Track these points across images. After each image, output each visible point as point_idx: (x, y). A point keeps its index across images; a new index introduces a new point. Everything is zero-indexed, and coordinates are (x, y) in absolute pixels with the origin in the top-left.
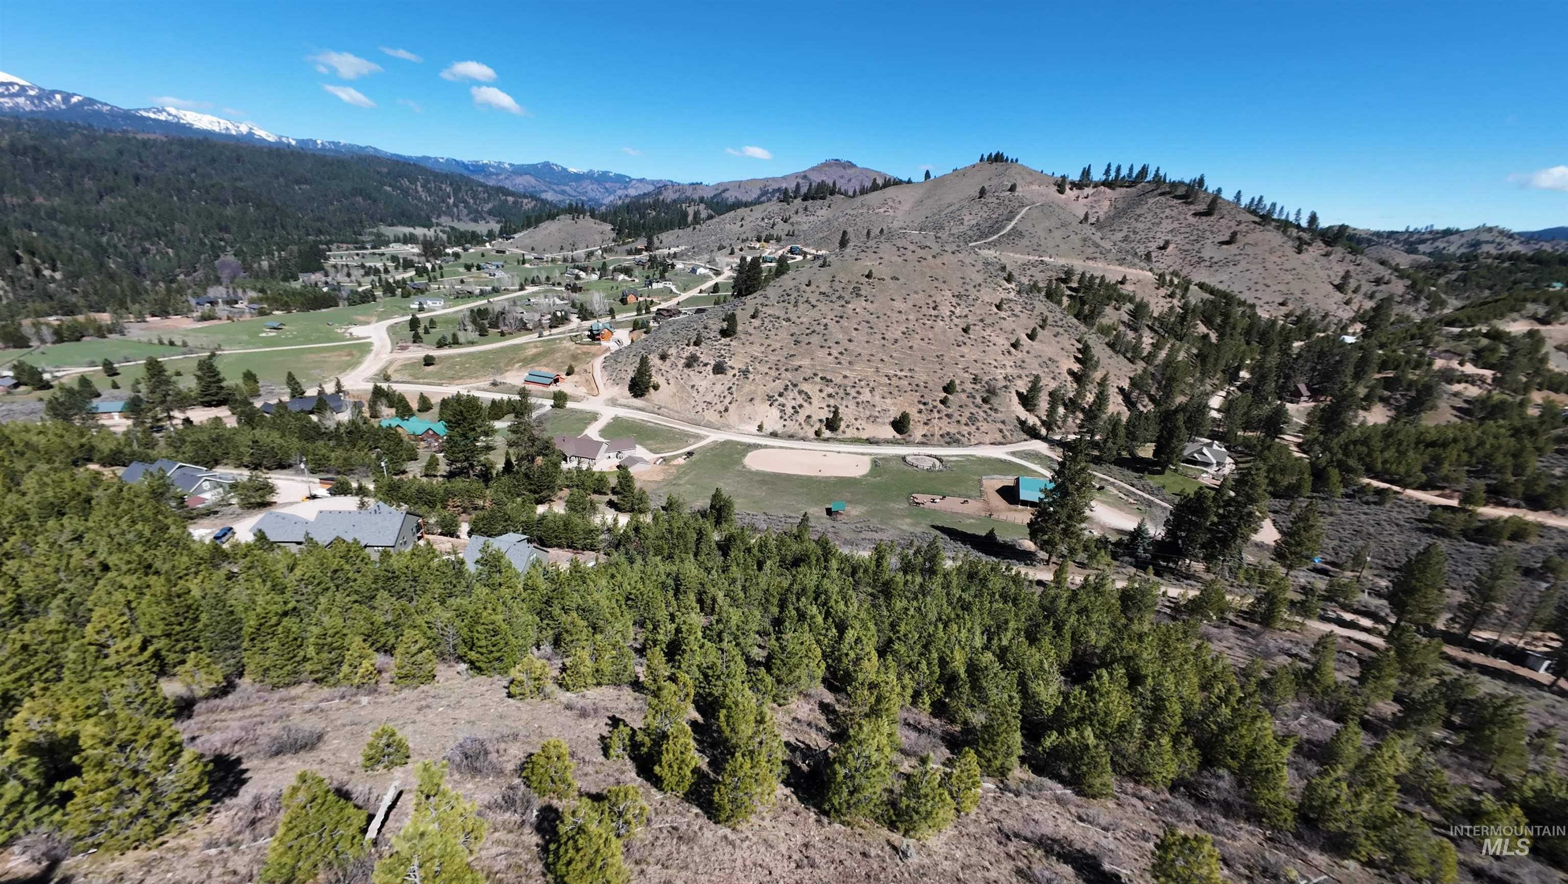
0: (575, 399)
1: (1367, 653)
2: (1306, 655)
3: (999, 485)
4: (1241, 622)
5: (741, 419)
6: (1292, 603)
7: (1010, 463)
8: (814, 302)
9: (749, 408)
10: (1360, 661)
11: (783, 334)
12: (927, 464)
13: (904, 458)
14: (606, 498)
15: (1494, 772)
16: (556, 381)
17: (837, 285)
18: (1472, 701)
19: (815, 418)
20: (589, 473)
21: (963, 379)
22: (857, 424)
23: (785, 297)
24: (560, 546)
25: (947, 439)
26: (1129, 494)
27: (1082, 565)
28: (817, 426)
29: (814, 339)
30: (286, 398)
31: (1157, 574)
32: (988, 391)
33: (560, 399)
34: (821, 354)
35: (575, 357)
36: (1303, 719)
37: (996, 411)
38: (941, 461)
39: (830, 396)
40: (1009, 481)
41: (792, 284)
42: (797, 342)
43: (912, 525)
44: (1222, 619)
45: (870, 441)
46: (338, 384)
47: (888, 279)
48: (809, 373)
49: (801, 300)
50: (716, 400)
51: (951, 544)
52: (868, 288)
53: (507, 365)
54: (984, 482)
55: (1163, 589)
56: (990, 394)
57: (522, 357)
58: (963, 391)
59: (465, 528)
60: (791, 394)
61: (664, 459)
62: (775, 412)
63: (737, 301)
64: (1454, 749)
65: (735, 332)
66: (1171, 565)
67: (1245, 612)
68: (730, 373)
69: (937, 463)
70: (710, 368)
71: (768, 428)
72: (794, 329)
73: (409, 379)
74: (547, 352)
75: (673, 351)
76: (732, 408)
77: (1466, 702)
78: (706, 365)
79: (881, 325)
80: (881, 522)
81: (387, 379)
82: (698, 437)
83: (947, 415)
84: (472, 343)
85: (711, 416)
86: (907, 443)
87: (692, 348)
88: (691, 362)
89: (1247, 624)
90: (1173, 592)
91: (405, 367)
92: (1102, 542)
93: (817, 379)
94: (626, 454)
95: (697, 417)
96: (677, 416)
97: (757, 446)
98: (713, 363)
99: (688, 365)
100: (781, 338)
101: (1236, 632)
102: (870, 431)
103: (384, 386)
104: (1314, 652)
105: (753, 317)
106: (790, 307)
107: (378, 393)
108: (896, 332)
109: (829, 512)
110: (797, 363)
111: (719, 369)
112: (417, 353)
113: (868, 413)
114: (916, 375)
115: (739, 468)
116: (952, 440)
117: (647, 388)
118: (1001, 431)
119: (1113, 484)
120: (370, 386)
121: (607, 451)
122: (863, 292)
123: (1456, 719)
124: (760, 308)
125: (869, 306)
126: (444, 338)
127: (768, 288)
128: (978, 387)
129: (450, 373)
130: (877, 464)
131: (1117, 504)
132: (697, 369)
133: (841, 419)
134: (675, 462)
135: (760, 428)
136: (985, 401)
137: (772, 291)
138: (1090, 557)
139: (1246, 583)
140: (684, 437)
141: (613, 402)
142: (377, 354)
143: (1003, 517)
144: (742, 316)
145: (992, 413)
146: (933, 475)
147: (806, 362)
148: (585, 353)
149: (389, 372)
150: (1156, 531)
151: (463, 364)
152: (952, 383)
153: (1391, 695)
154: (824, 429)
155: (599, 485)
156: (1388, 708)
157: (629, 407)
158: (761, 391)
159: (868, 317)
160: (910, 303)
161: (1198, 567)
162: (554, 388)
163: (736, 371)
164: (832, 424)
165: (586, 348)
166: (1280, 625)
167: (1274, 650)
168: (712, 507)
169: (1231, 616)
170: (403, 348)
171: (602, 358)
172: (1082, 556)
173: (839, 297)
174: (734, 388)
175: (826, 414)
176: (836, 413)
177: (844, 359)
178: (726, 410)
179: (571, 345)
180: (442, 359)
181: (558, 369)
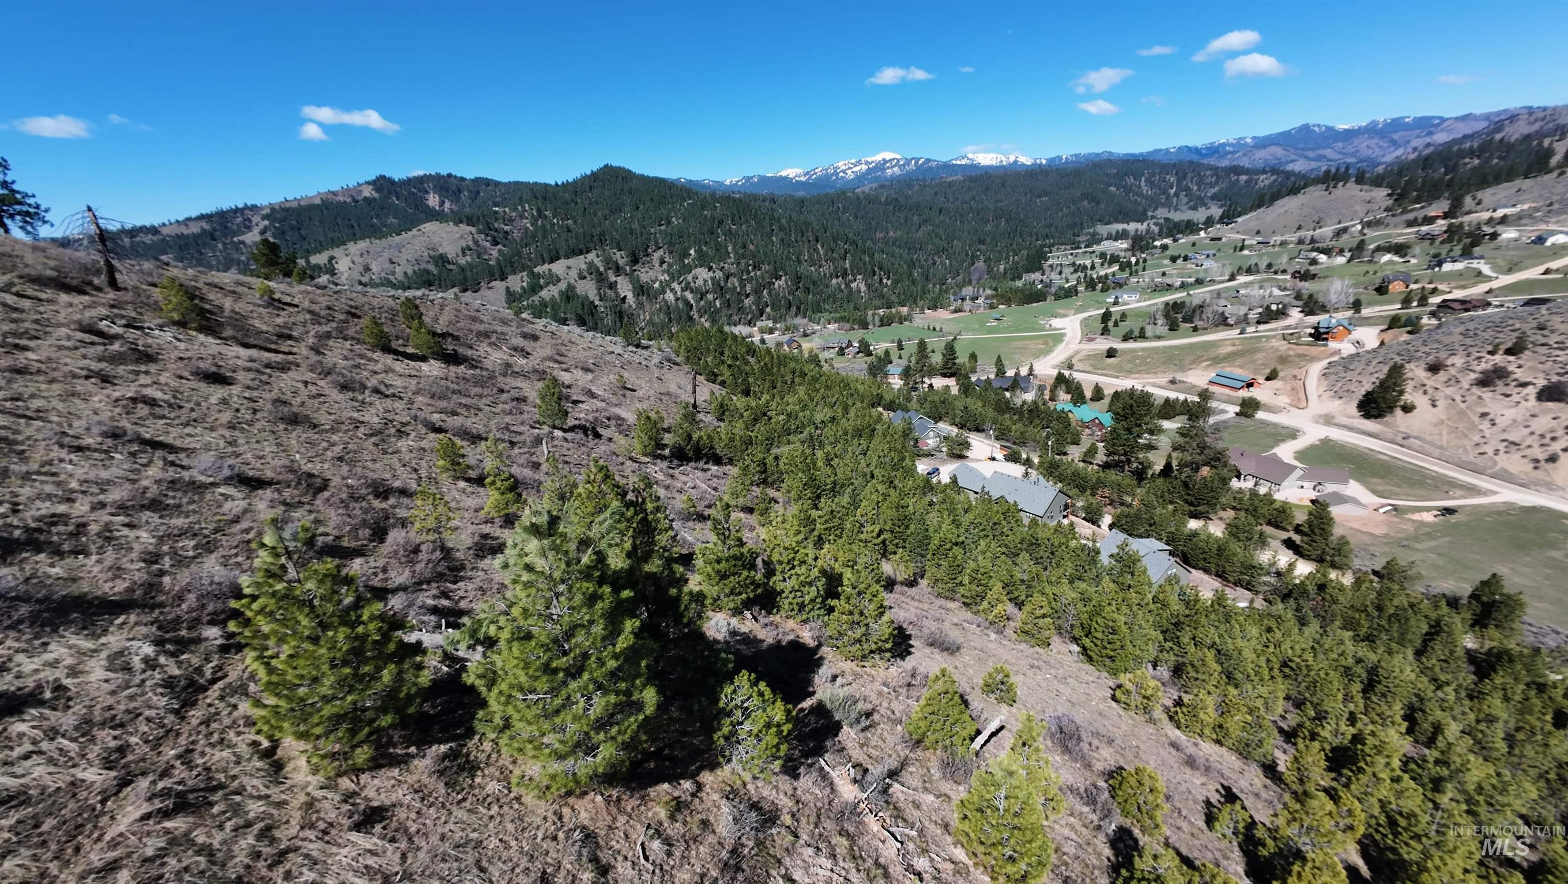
0: (1270, 409)
14: (1285, 535)
16: (1250, 385)
20: (1268, 499)
24: (1206, 571)
30: (992, 376)
33: (1249, 407)
35: (1284, 360)
46: (1031, 369)
50: (1534, 441)
53: (1193, 362)
57: (1213, 355)
59: (1107, 520)
61: (1396, 508)
70: (1531, 391)
73: (1090, 369)
74: (1245, 352)
75: (1457, 360)
78: (1524, 385)
81: (1070, 367)
82: (1473, 490)
84: (1159, 338)
85: (1512, 463)
87: (1499, 359)
88: (1492, 378)
91: (1089, 357)
94: (1330, 488)
95: (1480, 461)
98: (1541, 383)
99: (1484, 383)
103: (1067, 373)
107: (1060, 379)
112: (1103, 344)
117: (1392, 408)
120: (1055, 373)
121: (1301, 478)
126: (1131, 331)
129: (1130, 366)
132: (1502, 390)
134: (1416, 517)
140: (1445, 485)
141: (1328, 420)
142: (1068, 344)
148: (1300, 356)
149: (1074, 361)
151: (1143, 359)
155: (1277, 516)
157: (1351, 429)
162: (1244, 393)
165: (1302, 350)
168: (1474, 596)
170: (1091, 340)
171: (1324, 363)
178: (1553, 459)
179: (1282, 346)
180: (1125, 352)
181: (1256, 371)
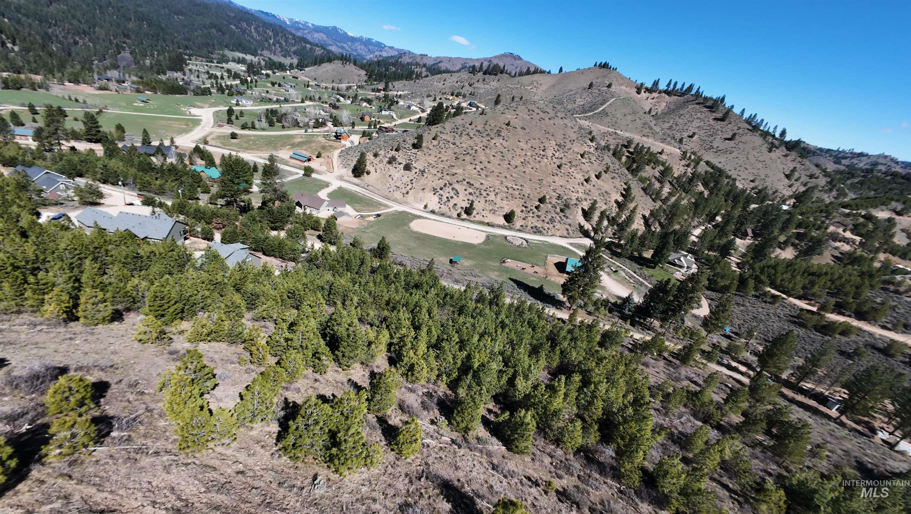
0: (318, 173)
1: (738, 386)
2: (701, 382)
3: (557, 261)
4: (671, 359)
5: (416, 201)
6: (703, 352)
7: (568, 249)
8: (472, 135)
9: (421, 194)
10: (731, 389)
11: (450, 152)
12: (518, 242)
13: (506, 237)
14: (318, 233)
15: (785, 464)
16: (309, 160)
17: (488, 127)
18: (787, 422)
19: (459, 206)
20: (310, 217)
21: (551, 196)
22: (483, 213)
23: (456, 129)
25: (535, 230)
26: (631, 277)
27: (589, 313)
28: (459, 210)
29: (468, 158)
30: (139, 145)
31: (632, 324)
32: (565, 205)
33: (308, 171)
34: (470, 167)
35: (324, 148)
36: (683, 419)
37: (567, 218)
38: (527, 242)
39: (470, 194)
40: (563, 259)
41: (461, 122)
42: (457, 158)
43: (498, 276)
44: (659, 355)
45: (488, 224)
46: (172, 141)
47: (519, 128)
48: (460, 178)
49: (464, 133)
50: (402, 186)
51: (517, 290)
52: (506, 132)
53: (281, 146)
54: (549, 258)
55: (631, 333)
56: (566, 207)
57: (292, 142)
58: (550, 203)
59: (218, 236)
60: (447, 189)
61: (362, 216)
62: (436, 199)
63: (426, 128)
64: (765, 449)
65: (421, 147)
66: (642, 321)
67: (675, 354)
68: (414, 171)
69: (525, 243)
70: (402, 166)
71: (430, 208)
72: (457, 150)
73: (220, 145)
74: (307, 142)
75: (382, 152)
76: (411, 192)
77: (782, 422)
78: (400, 164)
79: (510, 156)
80: (481, 272)
81: (206, 143)
82: (387, 206)
83: (538, 216)
84: (263, 129)
85: (398, 195)
86: (510, 229)
87: (393, 153)
88: (392, 161)
89: (674, 360)
90: (637, 336)
91: (219, 137)
92: (606, 302)
93: (465, 183)
94: (339, 209)
95: (390, 194)
96: (377, 192)
97: (420, 217)
98: (404, 163)
99: (390, 163)
100: (448, 155)
101: (665, 364)
102: (490, 218)
103: (201, 146)
104: (704, 381)
105: (434, 139)
106: (457, 136)
107: (197, 150)
108: (517, 161)
109: (451, 261)
110: (454, 171)
111: (407, 167)
112: (228, 130)
113: (491, 208)
114: (524, 189)
115: (406, 228)
116: (537, 231)
117: (363, 172)
118: (567, 230)
119: (624, 270)
120: (193, 145)
121: (328, 206)
122: (502, 134)
123: (774, 431)
124: (439, 134)
125: (505, 143)
126: (246, 124)
127: (447, 123)
128: (559, 202)
129: (245, 145)
130: (489, 238)
131: (623, 281)
132: (394, 165)
133: (474, 209)
134: (368, 219)
135: (426, 207)
136: (562, 210)
137: (448, 125)
138: (595, 309)
139: (682, 337)
140: (378, 205)
141: (341, 178)
142: (203, 127)
143: (553, 279)
144: (427, 137)
145: (564, 219)
146: (520, 249)
147: (460, 171)
148: (331, 146)
149: (208, 139)
150: (638, 299)
151: (254, 141)
152: (544, 197)
153: (740, 412)
154: (463, 213)
155: (314, 225)
156: (736, 418)
157: (350, 182)
158: (430, 185)
159: (503, 150)
160: (529, 146)
161: (657, 323)
162: (306, 164)
163: (417, 170)
164: (468, 211)
165: (331, 143)
166: (692, 363)
167: (683, 377)
168: (379, 247)
169: (666, 355)
170: (220, 126)
171: (339, 151)
172: (591, 308)
173: (488, 135)
174: (414, 180)
175: (466, 205)
176: (472, 204)
177: (483, 173)
178: (407, 193)
179: (323, 140)
180: (242, 136)
181: (312, 153)
